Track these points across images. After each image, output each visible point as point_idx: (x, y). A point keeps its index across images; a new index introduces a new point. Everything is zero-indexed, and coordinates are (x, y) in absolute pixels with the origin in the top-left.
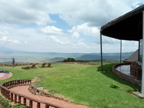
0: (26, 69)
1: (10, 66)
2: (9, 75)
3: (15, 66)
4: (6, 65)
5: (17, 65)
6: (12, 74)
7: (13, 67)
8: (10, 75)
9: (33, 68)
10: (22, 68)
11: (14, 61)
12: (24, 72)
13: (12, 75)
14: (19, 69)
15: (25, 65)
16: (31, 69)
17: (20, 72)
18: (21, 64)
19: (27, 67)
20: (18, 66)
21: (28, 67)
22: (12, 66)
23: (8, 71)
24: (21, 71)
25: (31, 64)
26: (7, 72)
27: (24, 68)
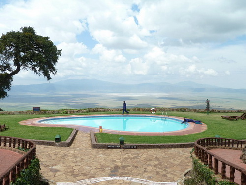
0: (231, 120)
1: (203, 112)
2: (202, 128)
3: (210, 113)
4: (195, 111)
5: (213, 111)
6: (206, 126)
7: (207, 114)
8: (204, 127)
9: (243, 119)
10: (223, 117)
11: (208, 104)
12: (228, 124)
13: (206, 128)
14: (217, 120)
15: (228, 112)
16: (240, 121)
17: (220, 124)
18: (220, 110)
19: (232, 117)
20: (215, 113)
21: (234, 117)
22: (205, 113)
23: (199, 120)
24: (222, 123)
25: (239, 111)
26: (198, 122)
27: (226, 119)
